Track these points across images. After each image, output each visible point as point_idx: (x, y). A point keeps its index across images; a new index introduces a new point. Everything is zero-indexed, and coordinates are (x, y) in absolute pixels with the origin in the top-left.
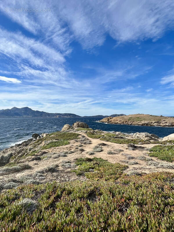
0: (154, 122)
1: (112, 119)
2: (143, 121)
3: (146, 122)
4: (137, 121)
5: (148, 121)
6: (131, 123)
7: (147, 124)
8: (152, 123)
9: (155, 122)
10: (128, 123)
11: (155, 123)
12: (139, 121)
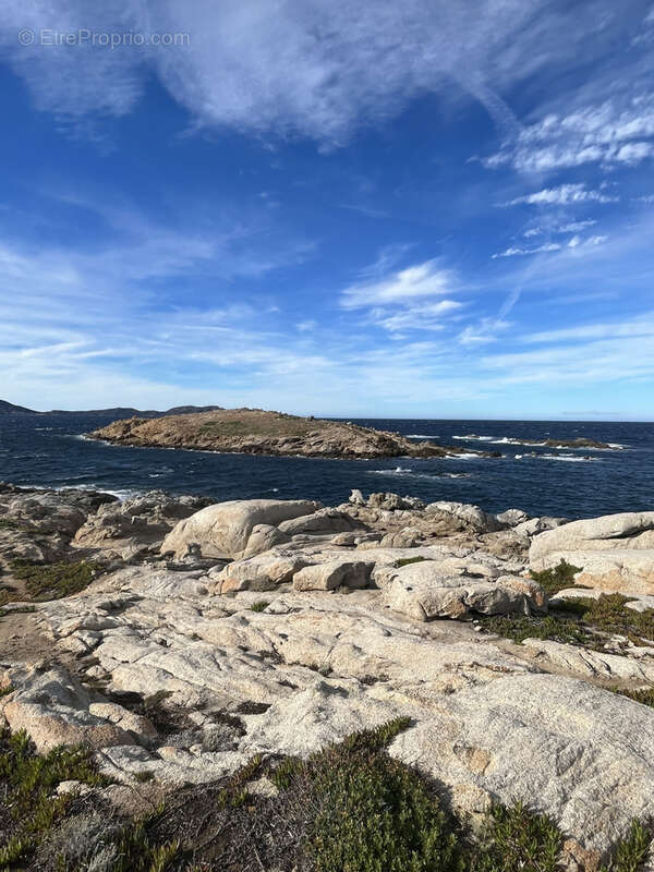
0: (282, 439)
1: (140, 428)
2: (251, 436)
3: (259, 440)
4: (230, 434)
5: (265, 438)
6: (209, 442)
7: (259, 448)
8: (276, 442)
9: (286, 441)
10: (196, 442)
11: (285, 446)
12: (236, 434)
